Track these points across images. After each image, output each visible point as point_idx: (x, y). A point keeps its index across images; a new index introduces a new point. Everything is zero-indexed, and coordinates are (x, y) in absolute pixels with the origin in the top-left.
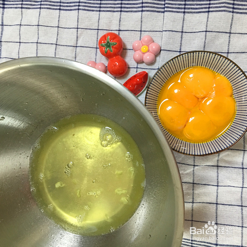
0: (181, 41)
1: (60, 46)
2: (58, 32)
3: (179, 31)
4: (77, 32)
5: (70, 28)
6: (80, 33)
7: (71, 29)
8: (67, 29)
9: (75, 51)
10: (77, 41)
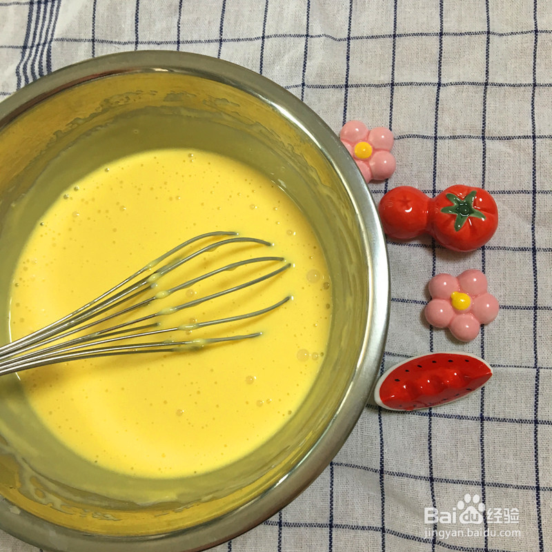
0: (512, 421)
1: (483, 95)
2: (520, 85)
3: (539, 413)
4: (525, 137)
5: (533, 118)
6: (522, 143)
7: (531, 120)
8: (531, 108)
9: (472, 135)
10: (500, 138)
